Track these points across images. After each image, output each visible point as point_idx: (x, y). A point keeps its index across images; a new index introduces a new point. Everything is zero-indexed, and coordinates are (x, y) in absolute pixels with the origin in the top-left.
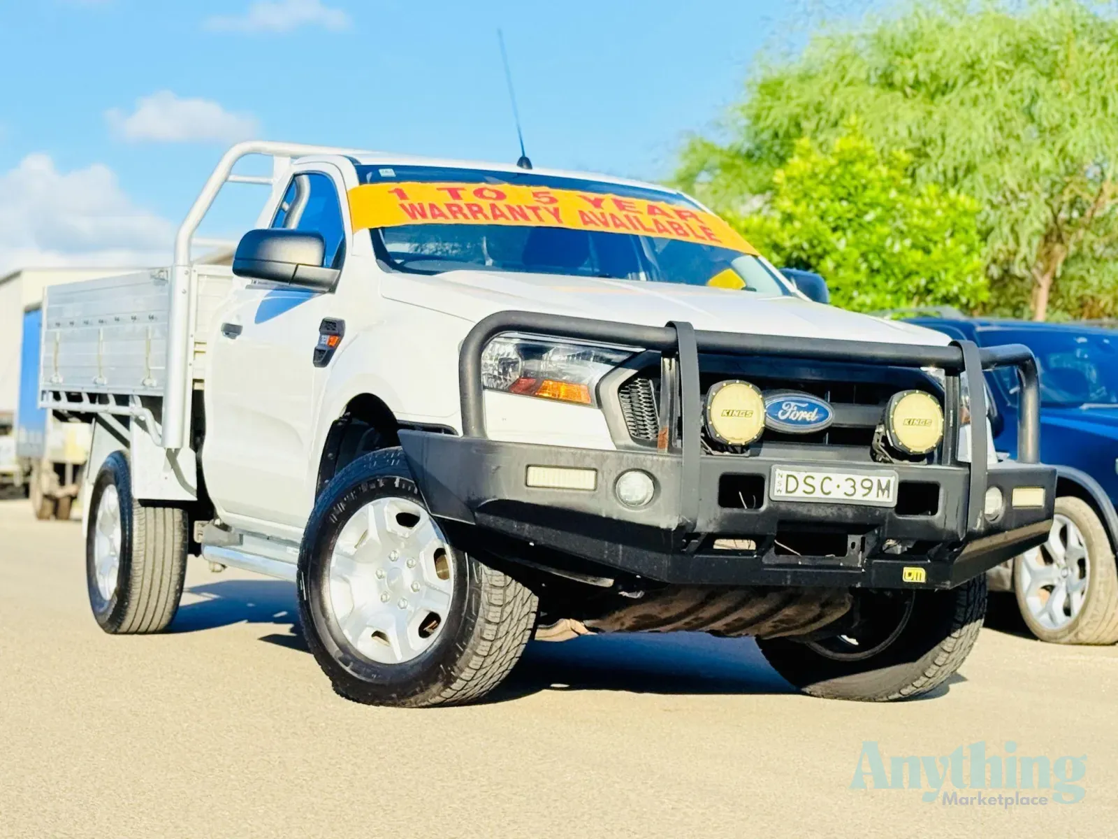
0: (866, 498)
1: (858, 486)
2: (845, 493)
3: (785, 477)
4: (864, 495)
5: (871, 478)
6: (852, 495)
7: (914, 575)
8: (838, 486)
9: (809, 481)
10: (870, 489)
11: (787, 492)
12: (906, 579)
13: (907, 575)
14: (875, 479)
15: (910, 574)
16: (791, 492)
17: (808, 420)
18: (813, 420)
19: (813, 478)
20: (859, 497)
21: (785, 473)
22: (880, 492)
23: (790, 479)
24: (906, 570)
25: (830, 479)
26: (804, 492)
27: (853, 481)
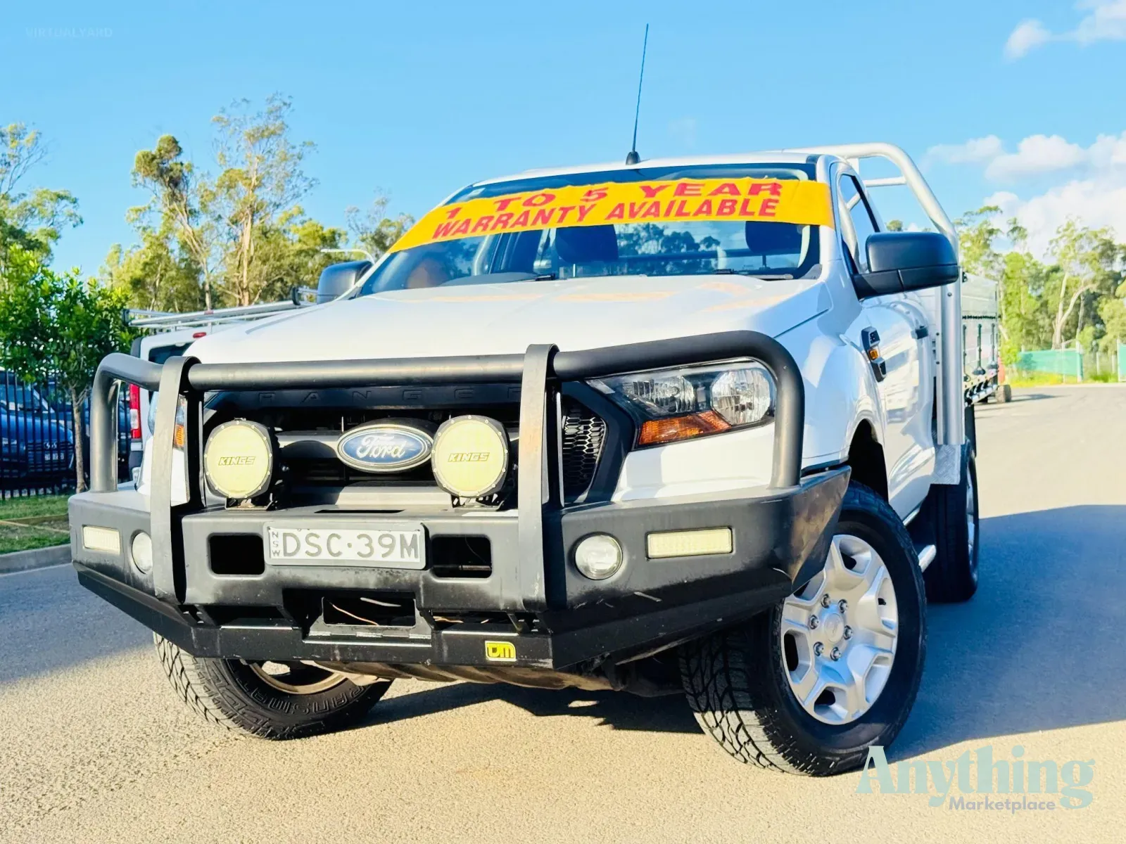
0: (388, 559)
1: (375, 544)
2: (359, 554)
3: (281, 537)
4: (384, 555)
5: (391, 533)
6: (370, 554)
7: (500, 651)
8: (349, 545)
9: (312, 540)
10: (391, 547)
11: (285, 553)
12: (492, 657)
13: (491, 651)
14: (397, 535)
15: (494, 650)
16: (291, 555)
17: (394, 456)
18: (400, 456)
19: (317, 536)
20: (378, 558)
21: (281, 531)
22: (405, 550)
23: (288, 538)
24: (489, 645)
25: (339, 537)
26: (307, 552)
27: (368, 537)
